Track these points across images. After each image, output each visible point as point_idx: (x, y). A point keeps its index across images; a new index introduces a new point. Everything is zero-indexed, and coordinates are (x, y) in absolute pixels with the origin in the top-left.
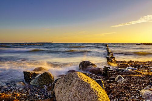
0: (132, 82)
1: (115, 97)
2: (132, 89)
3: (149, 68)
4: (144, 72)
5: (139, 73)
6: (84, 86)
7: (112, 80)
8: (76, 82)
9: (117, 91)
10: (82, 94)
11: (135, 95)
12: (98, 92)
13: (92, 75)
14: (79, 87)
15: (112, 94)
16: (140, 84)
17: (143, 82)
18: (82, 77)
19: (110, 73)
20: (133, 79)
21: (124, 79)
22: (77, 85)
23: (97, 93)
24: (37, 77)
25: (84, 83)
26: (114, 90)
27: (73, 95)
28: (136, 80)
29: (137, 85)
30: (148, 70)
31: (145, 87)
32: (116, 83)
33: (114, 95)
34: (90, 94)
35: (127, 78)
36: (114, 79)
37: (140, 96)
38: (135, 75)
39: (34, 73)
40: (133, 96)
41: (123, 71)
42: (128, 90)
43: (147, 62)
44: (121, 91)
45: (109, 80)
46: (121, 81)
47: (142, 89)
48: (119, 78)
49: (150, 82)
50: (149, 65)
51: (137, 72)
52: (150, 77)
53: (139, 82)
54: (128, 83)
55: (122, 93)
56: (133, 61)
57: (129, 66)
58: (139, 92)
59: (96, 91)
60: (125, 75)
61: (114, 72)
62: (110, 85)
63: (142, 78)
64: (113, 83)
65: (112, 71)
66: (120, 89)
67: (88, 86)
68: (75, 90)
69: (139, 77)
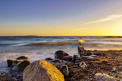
0: (91, 67)
1: (75, 80)
2: (89, 72)
3: (107, 55)
4: (102, 59)
5: (98, 60)
6: (42, 71)
7: (77, 66)
8: (36, 68)
9: (78, 75)
10: (38, 78)
11: (91, 78)
12: (52, 76)
13: (63, 61)
14: (38, 72)
15: (74, 77)
16: (97, 68)
17: (100, 67)
18: (43, 64)
19: (77, 60)
20: (92, 65)
21: (85, 64)
22: (37, 71)
23: (50, 77)
24: (18, 64)
25: (42, 69)
26: (76, 74)
27: (32, 79)
28: (95, 66)
29: (94, 69)
30: (106, 57)
31: (100, 71)
32: (79, 68)
33: (75, 78)
34: (45, 78)
35: (88, 64)
36: (79, 65)
37: (94, 78)
38: (95, 62)
39: (17, 61)
40: (89, 79)
41: (86, 58)
42: (87, 73)
43: (107, 51)
44: (81, 74)
45: (74, 66)
46: (84, 66)
47: (97, 72)
48: (82, 64)
49: (104, 67)
50: (108, 53)
51: (97, 59)
52: (105, 63)
53: (96, 67)
54: (88, 68)
55: (82, 76)
56: (97, 51)
57: (93, 54)
58: (94, 75)
59: (50, 75)
60: (88, 61)
61: (80, 59)
62: (74, 70)
63: (99, 64)
64: (77, 68)
65: (79, 58)
66: (81, 73)
67: (45, 72)
68: (35, 75)
69: (97, 63)
